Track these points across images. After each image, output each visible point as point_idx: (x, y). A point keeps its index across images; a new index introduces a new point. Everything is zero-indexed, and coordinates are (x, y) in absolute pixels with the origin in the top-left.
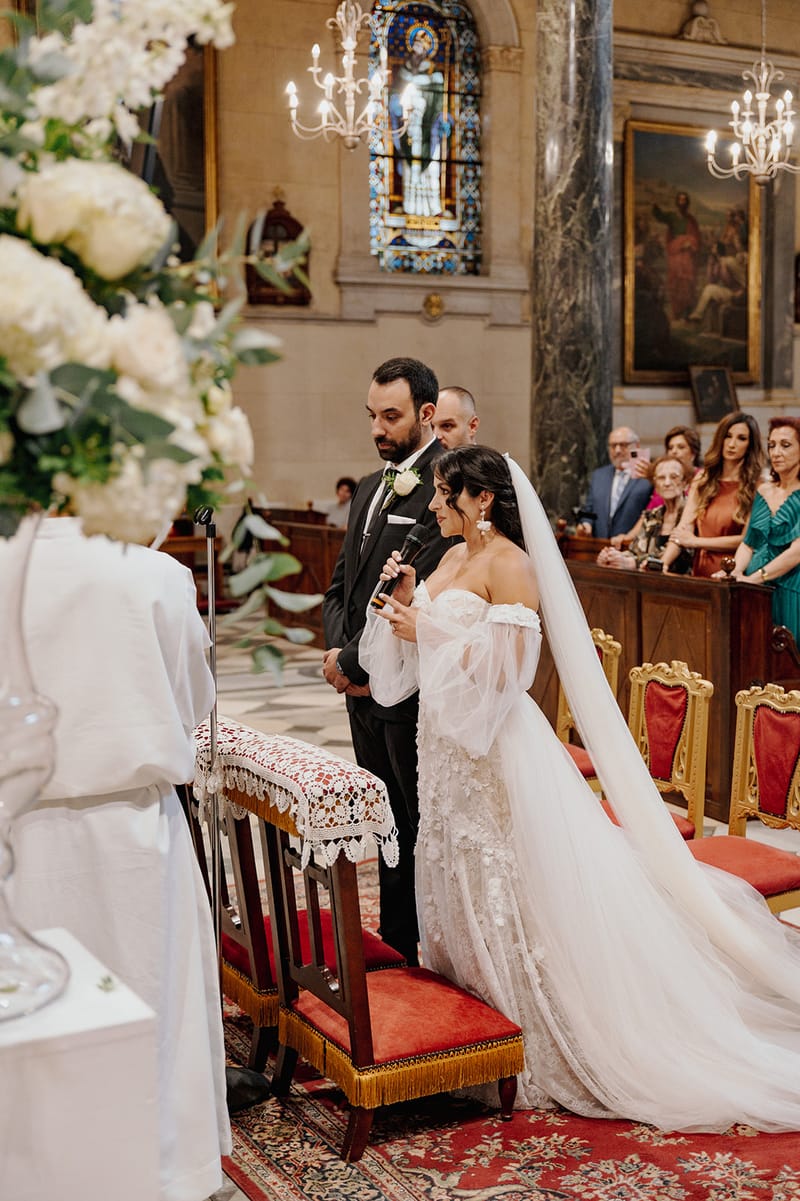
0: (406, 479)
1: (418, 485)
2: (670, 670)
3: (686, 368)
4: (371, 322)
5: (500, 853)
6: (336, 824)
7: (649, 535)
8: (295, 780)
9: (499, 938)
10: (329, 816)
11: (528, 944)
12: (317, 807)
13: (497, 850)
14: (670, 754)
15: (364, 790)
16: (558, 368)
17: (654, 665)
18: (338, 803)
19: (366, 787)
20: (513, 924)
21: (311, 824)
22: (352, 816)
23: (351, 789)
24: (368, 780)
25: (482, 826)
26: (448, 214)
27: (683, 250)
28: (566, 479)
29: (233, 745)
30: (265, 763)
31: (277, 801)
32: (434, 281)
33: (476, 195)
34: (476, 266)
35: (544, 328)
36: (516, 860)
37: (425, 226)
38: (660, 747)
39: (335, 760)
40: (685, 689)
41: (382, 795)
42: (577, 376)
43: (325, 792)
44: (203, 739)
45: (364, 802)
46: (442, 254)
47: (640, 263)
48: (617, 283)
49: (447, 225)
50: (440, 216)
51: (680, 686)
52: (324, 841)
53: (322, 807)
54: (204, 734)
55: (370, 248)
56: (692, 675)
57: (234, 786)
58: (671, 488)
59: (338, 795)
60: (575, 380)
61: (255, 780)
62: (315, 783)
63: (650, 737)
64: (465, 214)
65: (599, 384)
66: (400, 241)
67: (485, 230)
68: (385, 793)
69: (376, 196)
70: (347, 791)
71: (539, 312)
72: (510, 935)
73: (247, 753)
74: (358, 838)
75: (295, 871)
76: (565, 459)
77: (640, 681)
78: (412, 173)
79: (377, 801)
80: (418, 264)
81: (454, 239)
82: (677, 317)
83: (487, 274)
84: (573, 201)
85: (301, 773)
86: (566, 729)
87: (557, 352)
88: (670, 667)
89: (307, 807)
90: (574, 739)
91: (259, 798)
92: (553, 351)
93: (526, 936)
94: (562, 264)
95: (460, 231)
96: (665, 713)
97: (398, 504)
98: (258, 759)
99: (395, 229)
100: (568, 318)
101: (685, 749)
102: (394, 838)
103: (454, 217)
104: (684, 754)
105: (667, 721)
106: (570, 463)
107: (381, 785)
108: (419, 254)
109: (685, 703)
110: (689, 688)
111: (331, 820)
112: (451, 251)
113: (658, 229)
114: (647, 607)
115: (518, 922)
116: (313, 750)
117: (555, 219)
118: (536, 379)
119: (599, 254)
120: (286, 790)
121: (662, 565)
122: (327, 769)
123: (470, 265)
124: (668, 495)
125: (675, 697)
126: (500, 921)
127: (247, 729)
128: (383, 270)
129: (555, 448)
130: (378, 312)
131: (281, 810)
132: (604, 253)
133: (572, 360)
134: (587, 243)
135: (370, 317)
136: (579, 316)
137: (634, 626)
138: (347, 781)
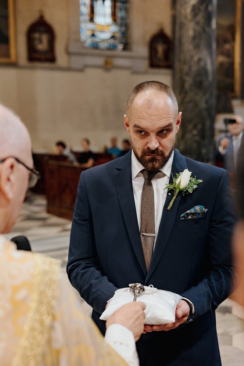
32: (109, 53)
34: (127, 46)
46: (112, 41)
49: (114, 29)
50: (110, 24)
55: (80, 37)
64: (121, 25)
66: (93, 35)
76: (195, 132)
78: (98, 6)
80: (101, 46)
81: (117, 35)
83: (131, 50)
84: (200, 7)
87: (191, 81)
95: (119, 32)
99: (91, 30)
103: (116, 24)
106: (197, 134)
128: (86, 48)
129: (190, 127)
135: (81, 68)
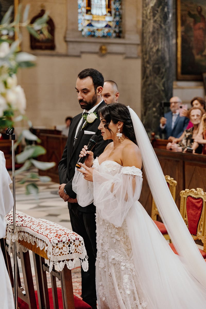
0: (91, 117)
1: (96, 119)
2: (196, 192)
3: (201, 74)
4: (79, 56)
5: (128, 265)
6: (63, 254)
7: (187, 139)
8: (47, 237)
9: (128, 299)
10: (60, 251)
11: (140, 301)
12: (55, 247)
13: (126, 264)
14: (196, 225)
15: (74, 241)
16: (152, 74)
17: (190, 190)
18: (64, 246)
19: (75, 239)
20: (134, 293)
21: (53, 254)
22: (70, 251)
23: (69, 240)
24: (76, 237)
25: (121, 254)
26: (109, 14)
27: (200, 29)
28: (155, 117)
29: (22, 223)
30: (35, 230)
31: (39, 245)
32: (104, 40)
33: (119, 7)
34: (120, 35)
35: (146, 58)
36: (134, 268)
37: (100, 19)
38: (192, 222)
39: (63, 229)
40: (202, 199)
41: (81, 243)
42: (159, 77)
43: (59, 241)
44: (10, 220)
45: (74, 245)
46: (106, 30)
47: (183, 34)
48: (174, 41)
49: (108, 19)
50: (106, 15)
51: (200, 198)
52: (58, 261)
53: (57, 247)
54: (11, 218)
55: (78, 28)
56: (205, 194)
57: (22, 239)
58: (197, 120)
59: (64, 243)
60: (158, 78)
61: (31, 237)
62: (55, 238)
63: (188, 218)
64: (115, 15)
65: (168, 80)
66: (90, 25)
67: (123, 20)
68: (83, 242)
69: (80, 7)
70: (67, 241)
71: (144, 52)
72: (132, 298)
73: (28, 226)
74: (72, 260)
75: (47, 272)
76: (154, 109)
77: (184, 196)
79: (80, 245)
80: (97, 34)
81: (111, 24)
82: (198, 54)
83: (124, 38)
84: (157, 9)
85: (49, 234)
86: (155, 215)
87: (151, 68)
88: (196, 190)
89: (51, 248)
90: (158, 219)
91: (32, 244)
92: (149, 67)
93: (139, 298)
94: (153, 33)
95: (113, 21)
96: (194, 209)
97: (89, 126)
98: (32, 228)
99: (88, 20)
100: (155, 55)
101: (202, 223)
102: (86, 260)
103: (111, 15)
104: (202, 225)
105: (195, 212)
106: (156, 111)
107: (81, 238)
108: (97, 30)
109: (202, 205)
110: (204, 199)
111: (61, 253)
112: (110, 29)
113: (190, 20)
114: (187, 167)
115: (136, 292)
116: (54, 224)
117: (150, 16)
118: (143, 78)
119: (167, 29)
120: (43, 241)
121: (192, 150)
122: (60, 232)
123: (117, 34)
124: (195, 123)
125: (198, 202)
126: (128, 292)
127: (28, 216)
128: (83, 36)
129: (151, 105)
130: (82, 53)
131: (41, 249)
132: (169, 29)
133: (157, 71)
134: (163, 25)
135: (78, 54)
136: (160, 54)
137: (182, 175)
138: (67, 237)
